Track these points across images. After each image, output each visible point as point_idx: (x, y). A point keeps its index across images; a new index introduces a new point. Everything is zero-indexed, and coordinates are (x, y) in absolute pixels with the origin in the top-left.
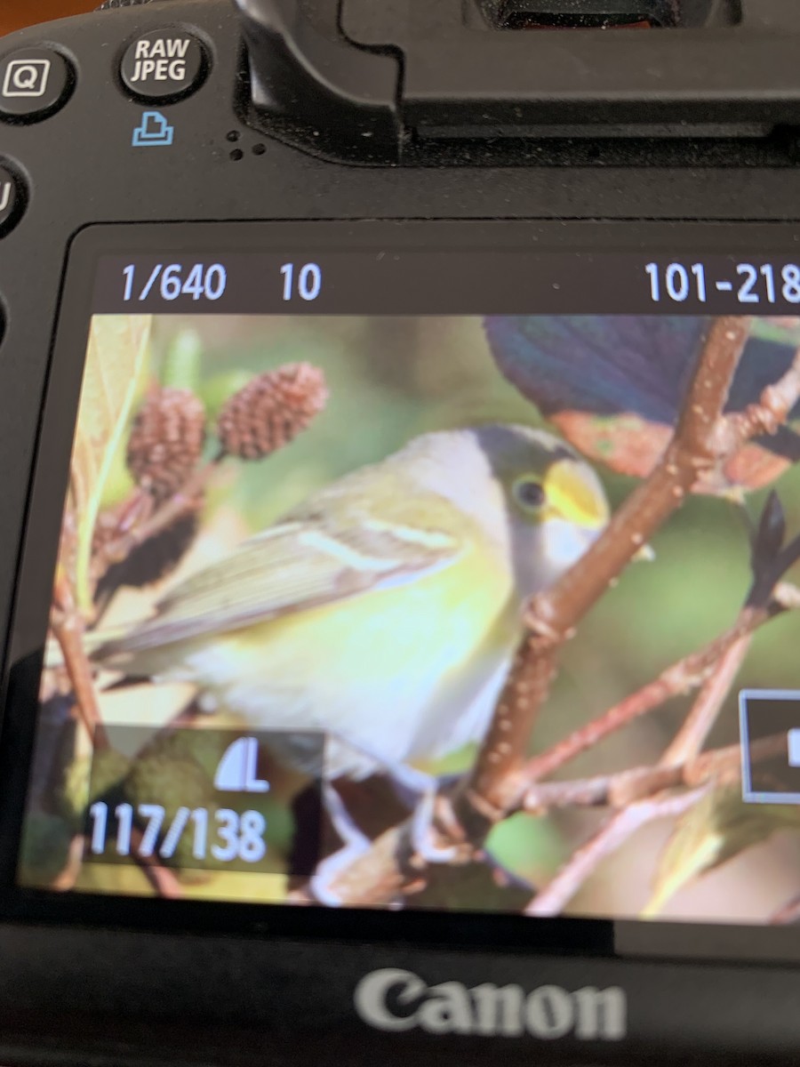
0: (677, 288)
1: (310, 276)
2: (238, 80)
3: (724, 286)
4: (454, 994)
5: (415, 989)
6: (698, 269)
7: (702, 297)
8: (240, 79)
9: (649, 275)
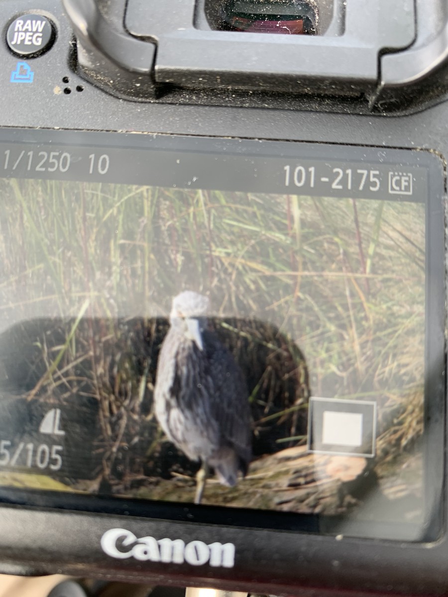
0: (299, 180)
1: (104, 160)
2: (71, 47)
3: (324, 179)
4: (150, 542)
5: (131, 538)
6: (312, 169)
7: (312, 185)
8: (72, 46)
9: (286, 171)
